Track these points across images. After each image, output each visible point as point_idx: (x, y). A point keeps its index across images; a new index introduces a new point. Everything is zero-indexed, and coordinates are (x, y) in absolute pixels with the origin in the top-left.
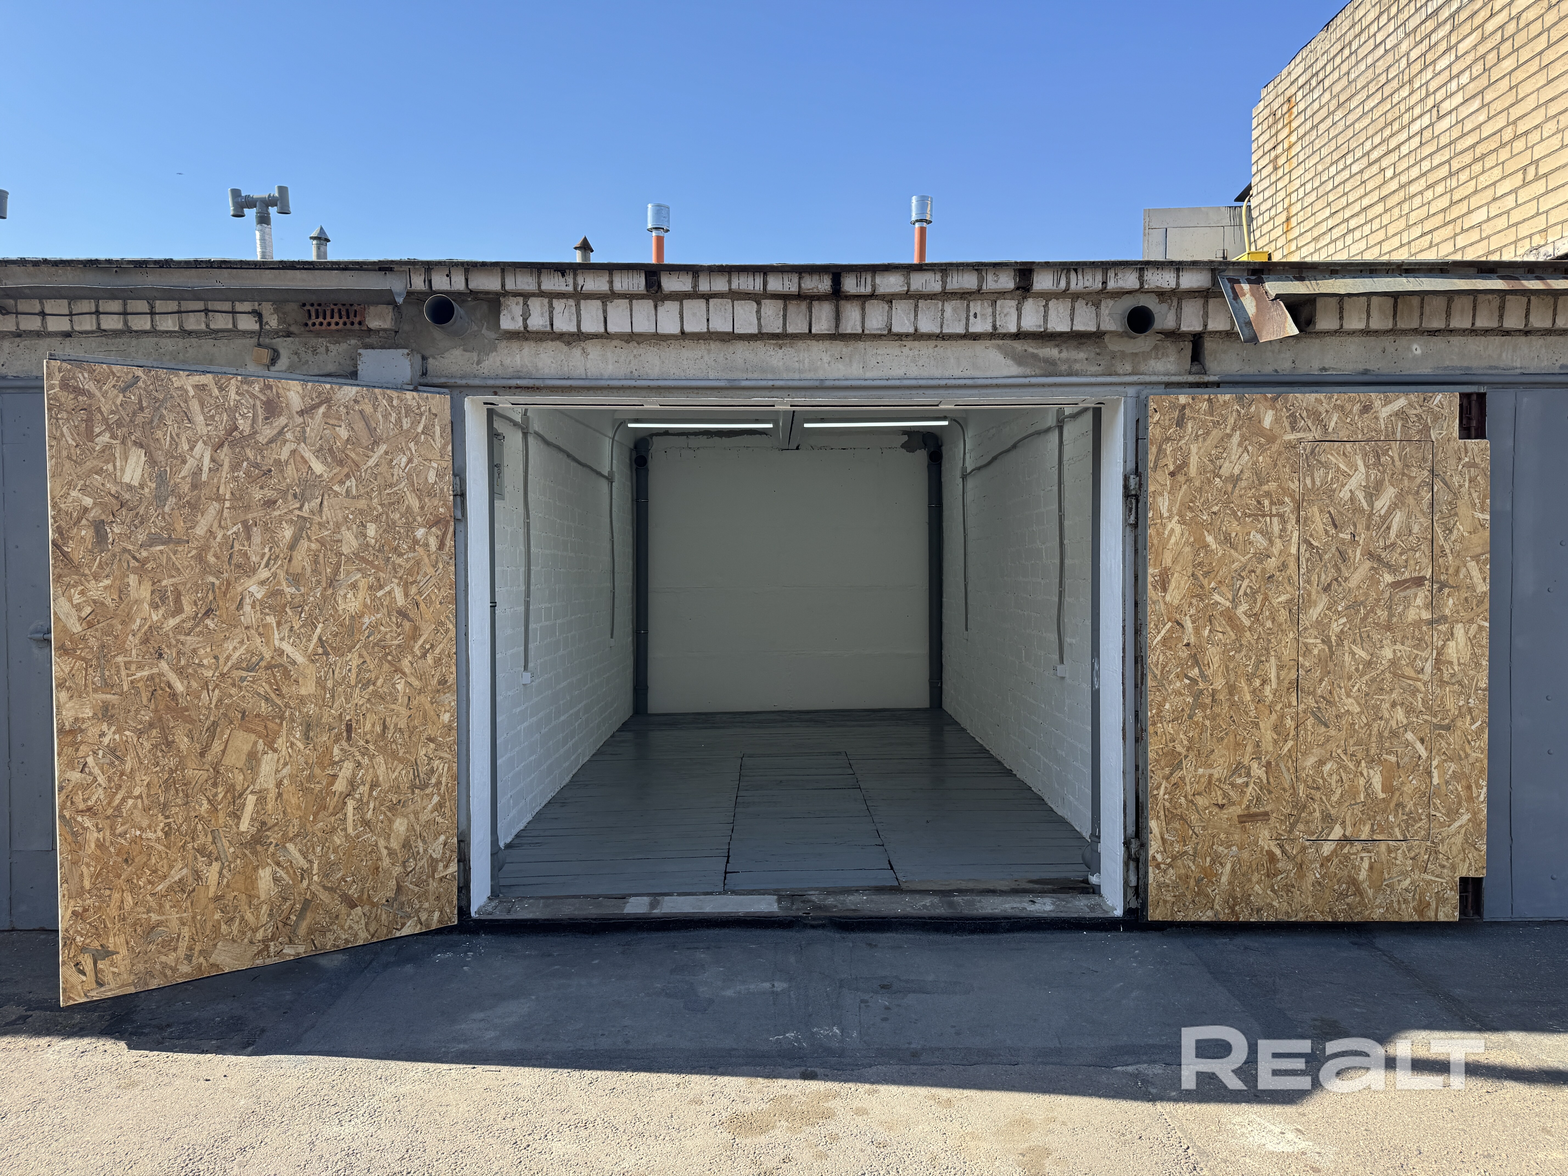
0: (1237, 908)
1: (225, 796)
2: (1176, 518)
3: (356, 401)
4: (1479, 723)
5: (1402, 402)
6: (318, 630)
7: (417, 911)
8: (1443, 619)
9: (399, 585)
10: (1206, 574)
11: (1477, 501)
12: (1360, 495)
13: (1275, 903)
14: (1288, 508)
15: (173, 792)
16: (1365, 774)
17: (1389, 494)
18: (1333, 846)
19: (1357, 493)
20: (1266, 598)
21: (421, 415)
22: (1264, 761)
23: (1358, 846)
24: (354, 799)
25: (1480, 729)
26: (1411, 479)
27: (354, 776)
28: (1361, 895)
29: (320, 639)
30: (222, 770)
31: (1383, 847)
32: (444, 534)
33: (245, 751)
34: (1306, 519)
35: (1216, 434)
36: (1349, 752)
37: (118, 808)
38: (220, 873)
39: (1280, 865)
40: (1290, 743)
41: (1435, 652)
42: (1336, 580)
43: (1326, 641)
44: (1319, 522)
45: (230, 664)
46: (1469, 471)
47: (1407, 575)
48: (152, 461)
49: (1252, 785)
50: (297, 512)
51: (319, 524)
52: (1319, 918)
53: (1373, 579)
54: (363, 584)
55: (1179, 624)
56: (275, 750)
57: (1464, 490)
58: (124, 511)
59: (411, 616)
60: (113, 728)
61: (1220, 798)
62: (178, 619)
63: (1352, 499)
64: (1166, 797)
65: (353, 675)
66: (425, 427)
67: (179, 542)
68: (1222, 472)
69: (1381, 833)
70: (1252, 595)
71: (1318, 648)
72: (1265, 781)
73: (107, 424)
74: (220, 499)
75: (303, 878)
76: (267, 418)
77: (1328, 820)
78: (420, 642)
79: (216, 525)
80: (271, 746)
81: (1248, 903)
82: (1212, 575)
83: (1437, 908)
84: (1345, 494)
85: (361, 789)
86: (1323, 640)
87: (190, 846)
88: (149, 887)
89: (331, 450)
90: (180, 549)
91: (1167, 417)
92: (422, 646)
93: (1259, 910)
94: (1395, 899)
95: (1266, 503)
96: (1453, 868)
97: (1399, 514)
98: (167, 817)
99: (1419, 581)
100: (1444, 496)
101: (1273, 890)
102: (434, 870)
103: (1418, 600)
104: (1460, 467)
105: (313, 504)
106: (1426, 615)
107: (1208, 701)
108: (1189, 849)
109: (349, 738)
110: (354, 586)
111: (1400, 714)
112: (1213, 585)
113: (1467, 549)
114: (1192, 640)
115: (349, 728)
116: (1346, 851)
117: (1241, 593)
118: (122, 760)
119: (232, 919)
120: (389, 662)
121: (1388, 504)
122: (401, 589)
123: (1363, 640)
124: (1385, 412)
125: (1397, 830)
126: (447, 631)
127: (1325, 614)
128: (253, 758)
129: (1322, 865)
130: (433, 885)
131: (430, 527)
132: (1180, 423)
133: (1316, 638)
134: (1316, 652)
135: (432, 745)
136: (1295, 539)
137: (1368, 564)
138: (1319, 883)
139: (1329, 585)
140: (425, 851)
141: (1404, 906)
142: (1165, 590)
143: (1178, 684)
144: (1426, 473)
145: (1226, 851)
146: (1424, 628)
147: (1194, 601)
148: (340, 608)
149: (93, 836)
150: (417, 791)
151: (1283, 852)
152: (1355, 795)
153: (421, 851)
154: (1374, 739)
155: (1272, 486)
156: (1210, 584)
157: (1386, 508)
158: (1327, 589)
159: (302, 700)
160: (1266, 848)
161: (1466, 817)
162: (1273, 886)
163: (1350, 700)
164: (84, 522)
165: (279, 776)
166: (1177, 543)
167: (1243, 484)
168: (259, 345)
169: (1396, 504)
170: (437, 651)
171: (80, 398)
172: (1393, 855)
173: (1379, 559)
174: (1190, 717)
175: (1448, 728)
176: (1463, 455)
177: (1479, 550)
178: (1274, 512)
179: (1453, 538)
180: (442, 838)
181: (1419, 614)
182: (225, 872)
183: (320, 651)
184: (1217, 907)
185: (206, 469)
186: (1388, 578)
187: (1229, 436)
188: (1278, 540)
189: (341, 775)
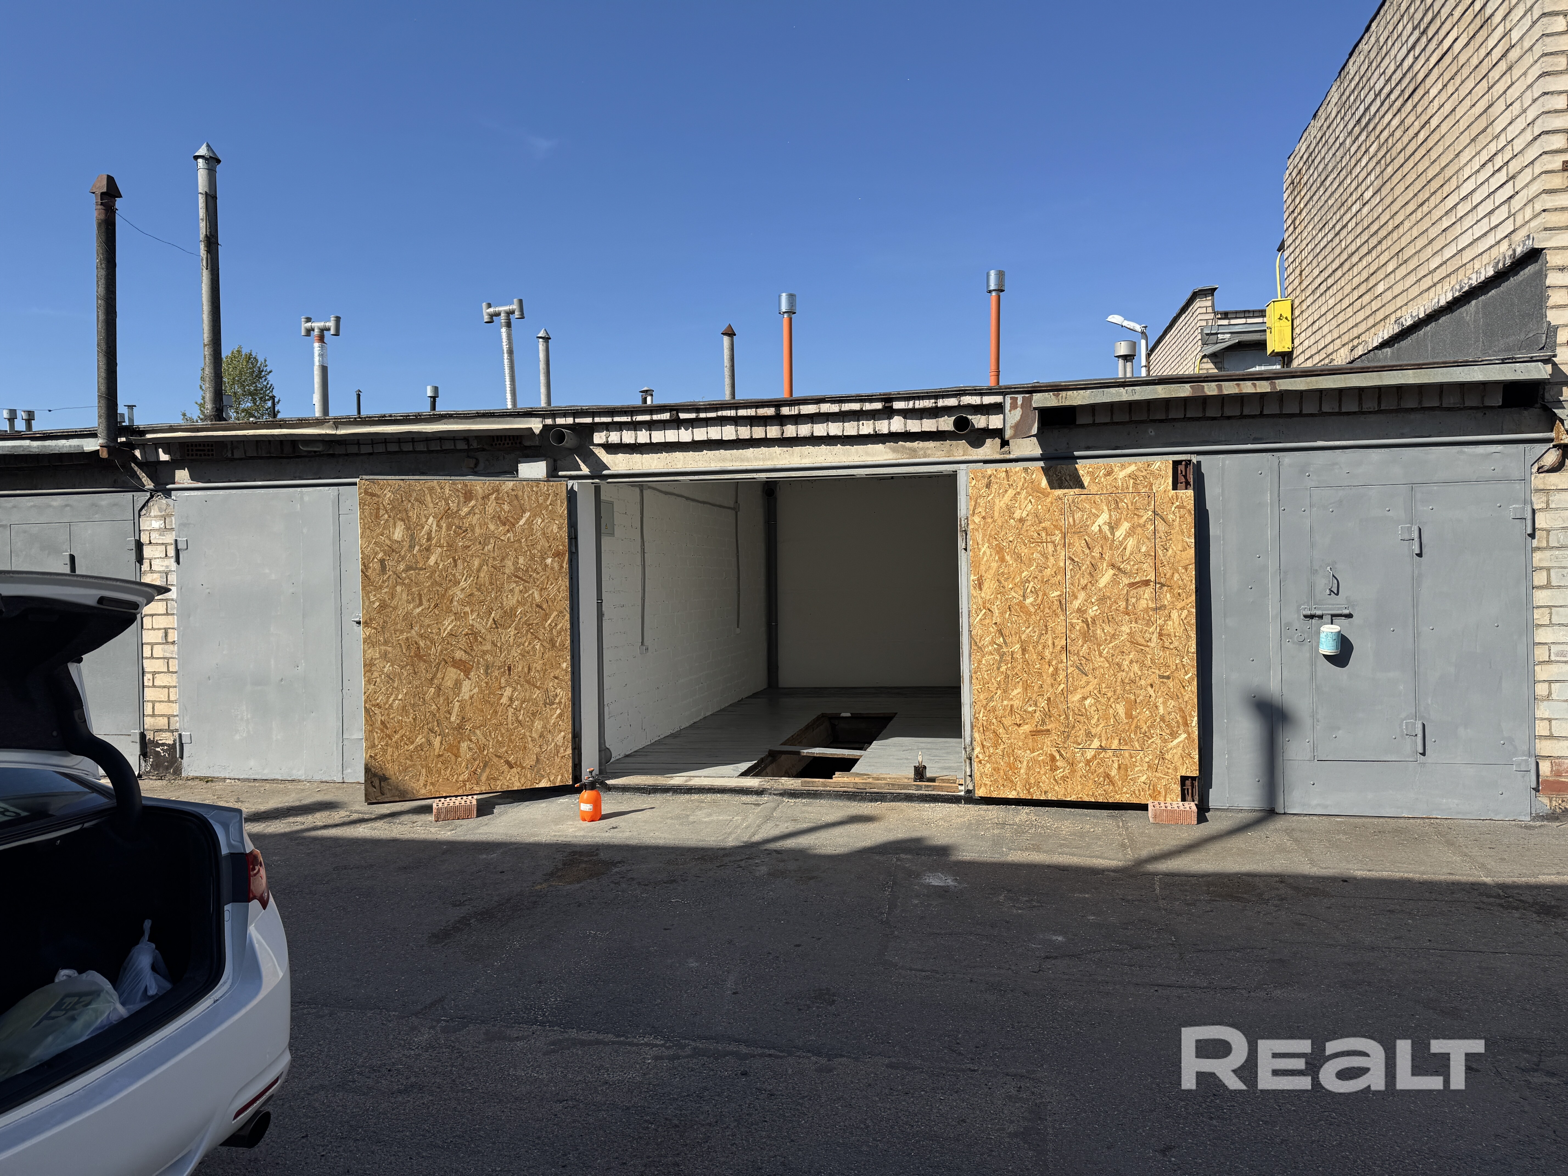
0: (1031, 790)
1: (443, 702)
2: (987, 545)
3: (512, 490)
4: (1190, 674)
5: (1133, 468)
6: (493, 615)
7: (548, 774)
8: (1163, 607)
9: (537, 590)
10: (1006, 579)
11: (1185, 530)
12: (1106, 528)
13: (1056, 788)
14: (1057, 538)
15: (417, 697)
16: (1114, 707)
17: (1125, 526)
18: (1093, 753)
19: (1103, 527)
20: (1045, 594)
21: (549, 495)
22: (1045, 697)
23: (1110, 753)
24: (512, 708)
25: (1191, 678)
26: (1140, 517)
27: (512, 695)
28: (1114, 785)
29: (494, 619)
30: (442, 688)
31: (1127, 754)
32: (563, 562)
33: (454, 679)
34: (1070, 544)
35: (1011, 493)
36: (1102, 693)
37: (391, 705)
38: (441, 743)
39: (1058, 764)
40: (1062, 686)
41: (1158, 628)
42: (1091, 582)
43: (1085, 621)
44: (1079, 545)
45: (446, 632)
46: (1179, 511)
47: (1137, 579)
48: (408, 528)
49: (1038, 713)
50: (480, 551)
51: (493, 558)
52: (1086, 799)
53: (1114, 581)
54: (517, 590)
55: (990, 610)
56: (469, 679)
57: (1176, 523)
58: (394, 553)
59: (544, 607)
60: (389, 664)
61: (1018, 720)
62: (420, 609)
63: (1100, 530)
64: (984, 718)
65: (511, 640)
66: (551, 501)
67: (421, 569)
68: (1015, 516)
69: (1126, 744)
70: (1035, 592)
71: (1079, 625)
72: (1047, 710)
73: (386, 511)
74: (441, 546)
75: (484, 749)
76: (465, 502)
77: (1089, 735)
78: (549, 622)
79: (439, 559)
80: (467, 676)
81: (1039, 787)
82: (1010, 580)
83: (1166, 795)
84: (1095, 528)
85: (516, 703)
86: (1083, 621)
87: (426, 726)
88: (406, 746)
89: (499, 517)
90: (421, 573)
91: (980, 482)
92: (550, 624)
93: (1046, 792)
94: (1137, 789)
95: (1044, 534)
96: (1176, 769)
97: (1132, 539)
98: (415, 711)
99: (1146, 583)
100: (1162, 527)
101: (1055, 780)
102: (558, 752)
103: (1146, 595)
104: (1173, 509)
105: (489, 547)
106: (1152, 605)
107: (1009, 658)
108: (999, 751)
109: (510, 674)
110: (511, 591)
111: (1136, 667)
112: (1010, 586)
113: (1179, 562)
114: (998, 621)
115: (509, 669)
116: (1101, 756)
117: (1029, 591)
118: (394, 681)
119: (447, 768)
120: (531, 633)
121: (1124, 533)
122: (538, 592)
123: (1109, 620)
124: (1122, 474)
125: (1136, 743)
126: (564, 616)
127: (1084, 604)
128: (458, 684)
129: (1086, 765)
130: (557, 760)
131: (555, 557)
132: (988, 486)
133: (1078, 619)
134: (1078, 628)
135: (556, 681)
136: (1062, 557)
137: (1111, 572)
138: (1085, 777)
139: (1086, 586)
140: (553, 740)
141: (1142, 793)
142: (981, 589)
143: (990, 648)
144: (1150, 513)
145: (1023, 754)
146: (1151, 613)
147: (999, 596)
148: (505, 603)
149: (379, 718)
150: (547, 706)
151: (1060, 755)
152: (1108, 719)
153: (550, 740)
154: (1118, 684)
155: (1047, 524)
156: (1009, 585)
157: (1123, 536)
158: (1084, 588)
159: (485, 653)
160: (1049, 752)
161: (1184, 736)
162: (1054, 776)
163: (1102, 659)
164: (376, 560)
165: (472, 693)
166: (987, 561)
167: (1029, 523)
168: (468, 457)
169: (1130, 534)
170: (559, 627)
171: (374, 498)
172: (1134, 760)
173: (1119, 569)
174: (998, 669)
175: (1168, 678)
176: (1175, 500)
177: (1188, 562)
178: (1049, 540)
179: (1169, 555)
180: (563, 734)
181: (1147, 604)
182: (444, 742)
183: (494, 626)
184: (1018, 789)
185: (434, 531)
186: (1126, 581)
187: (1019, 493)
188: (1052, 558)
189: (505, 694)
